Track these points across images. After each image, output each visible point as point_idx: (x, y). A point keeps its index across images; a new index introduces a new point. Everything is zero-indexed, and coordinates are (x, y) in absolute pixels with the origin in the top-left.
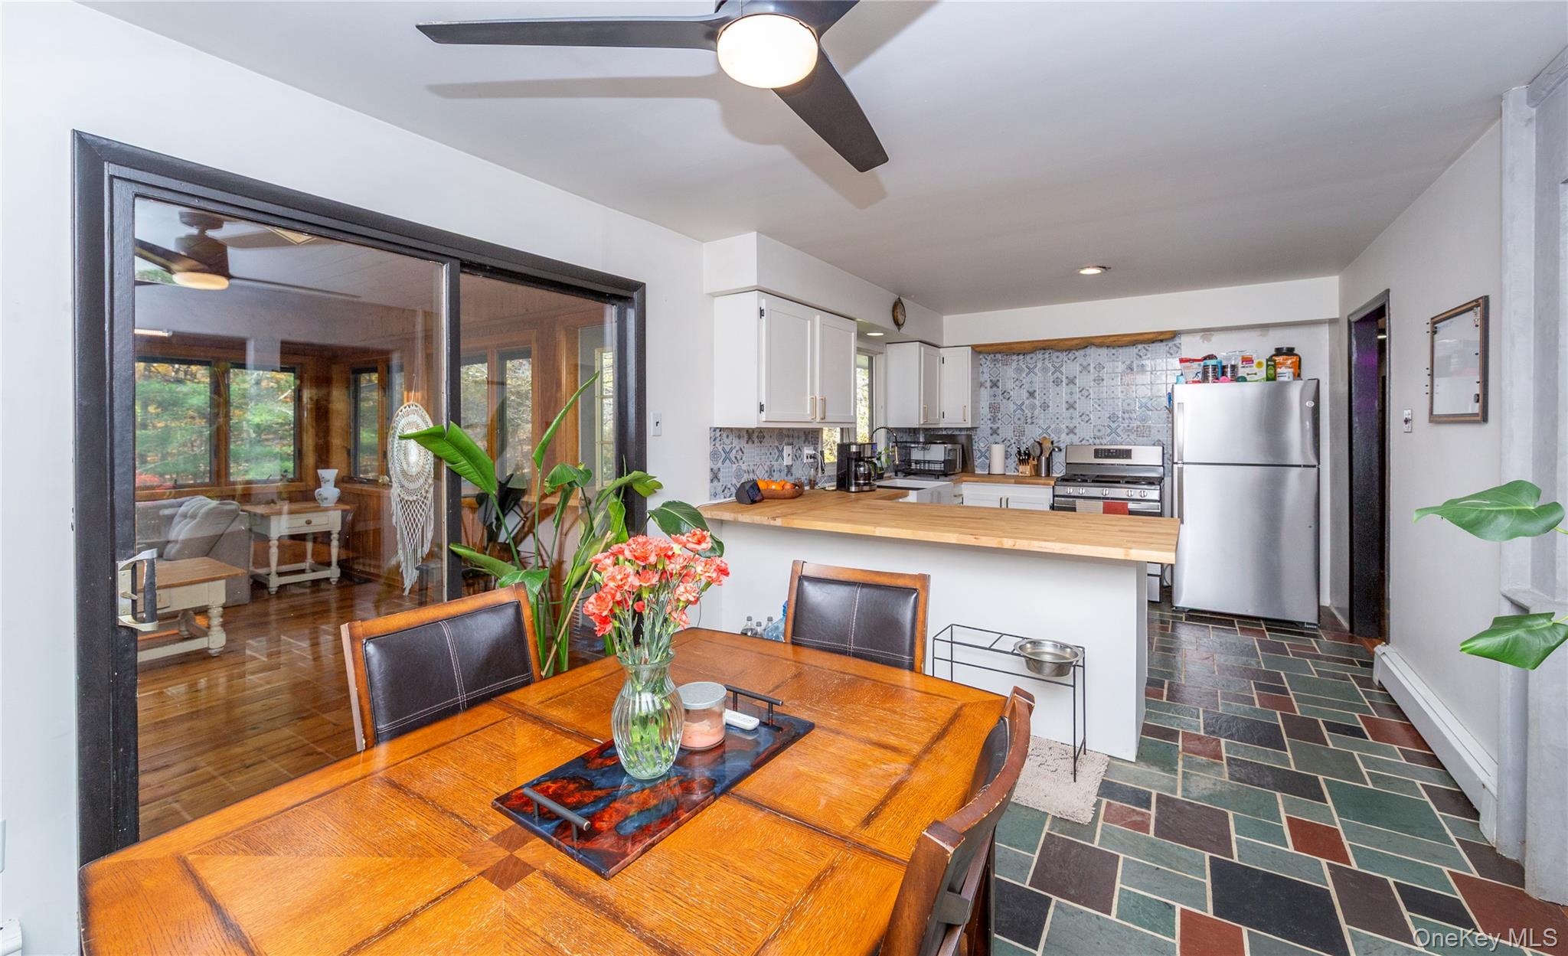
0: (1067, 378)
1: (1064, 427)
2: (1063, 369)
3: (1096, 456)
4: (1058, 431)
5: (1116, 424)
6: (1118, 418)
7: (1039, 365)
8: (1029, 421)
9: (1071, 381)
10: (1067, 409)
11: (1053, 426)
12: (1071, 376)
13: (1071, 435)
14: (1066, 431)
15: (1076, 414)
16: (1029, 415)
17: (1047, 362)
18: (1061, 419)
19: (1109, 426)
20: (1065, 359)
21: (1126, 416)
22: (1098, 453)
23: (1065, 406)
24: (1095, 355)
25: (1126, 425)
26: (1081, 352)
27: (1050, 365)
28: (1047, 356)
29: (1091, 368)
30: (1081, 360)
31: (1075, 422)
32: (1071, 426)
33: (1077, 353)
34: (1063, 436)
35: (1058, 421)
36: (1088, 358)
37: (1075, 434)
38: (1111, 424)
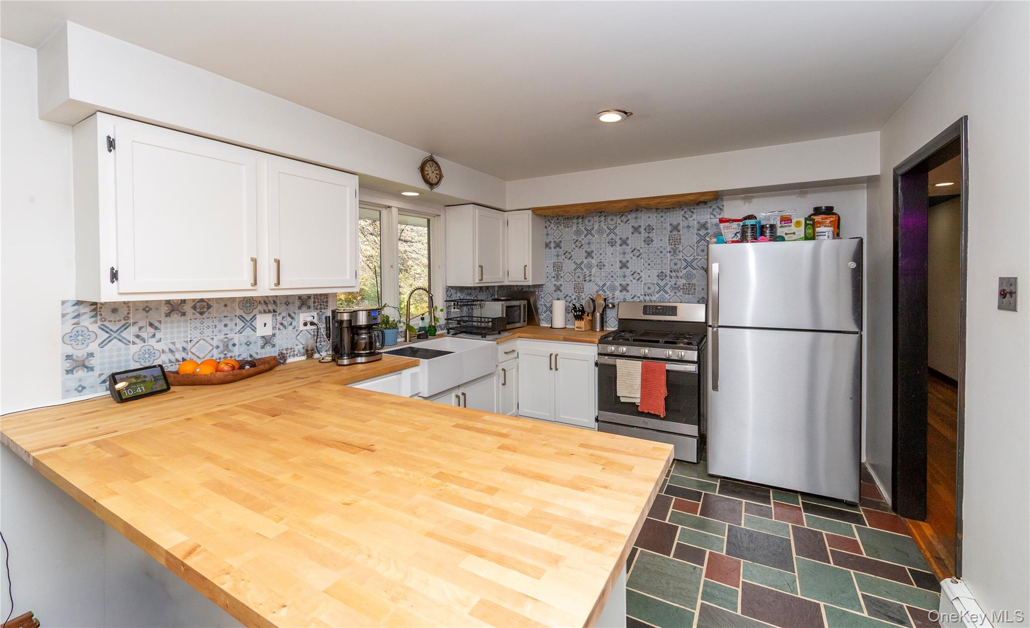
0: (620, 238)
1: (617, 284)
2: (617, 231)
3: (645, 313)
4: (613, 289)
5: (664, 282)
6: (666, 276)
7: (596, 227)
8: (587, 279)
9: (624, 242)
10: (621, 268)
11: (608, 284)
12: (624, 237)
13: (624, 293)
14: (620, 288)
15: (628, 272)
16: (588, 273)
17: (602, 224)
18: (615, 276)
19: (658, 284)
20: (619, 221)
21: (674, 274)
22: (646, 310)
23: (618, 265)
24: (645, 219)
25: (673, 283)
26: (633, 215)
27: (605, 227)
28: (603, 218)
29: (642, 230)
30: (633, 222)
31: (628, 280)
32: (624, 283)
33: (629, 216)
34: (617, 293)
35: (612, 279)
36: (639, 220)
37: (628, 291)
38: (660, 282)
